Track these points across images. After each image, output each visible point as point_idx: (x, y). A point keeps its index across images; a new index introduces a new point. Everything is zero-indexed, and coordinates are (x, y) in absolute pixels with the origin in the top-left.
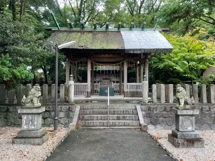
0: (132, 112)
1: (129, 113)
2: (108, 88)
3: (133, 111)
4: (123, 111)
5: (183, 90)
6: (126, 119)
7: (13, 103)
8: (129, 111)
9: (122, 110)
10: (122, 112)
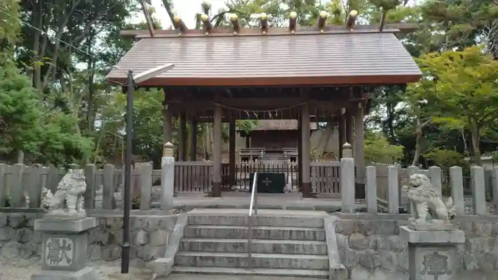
0: (311, 234)
1: (305, 237)
2: (256, 174)
3: (314, 232)
4: (291, 231)
5: (424, 181)
6: (295, 252)
7: (39, 206)
8: (304, 231)
9: (289, 229)
10: (289, 233)
